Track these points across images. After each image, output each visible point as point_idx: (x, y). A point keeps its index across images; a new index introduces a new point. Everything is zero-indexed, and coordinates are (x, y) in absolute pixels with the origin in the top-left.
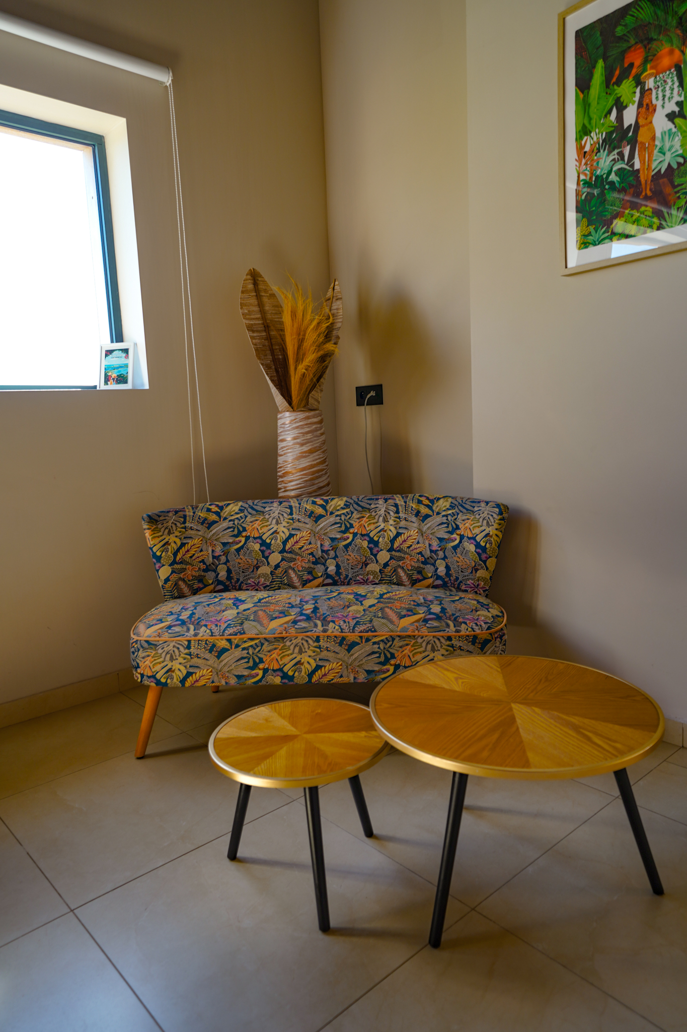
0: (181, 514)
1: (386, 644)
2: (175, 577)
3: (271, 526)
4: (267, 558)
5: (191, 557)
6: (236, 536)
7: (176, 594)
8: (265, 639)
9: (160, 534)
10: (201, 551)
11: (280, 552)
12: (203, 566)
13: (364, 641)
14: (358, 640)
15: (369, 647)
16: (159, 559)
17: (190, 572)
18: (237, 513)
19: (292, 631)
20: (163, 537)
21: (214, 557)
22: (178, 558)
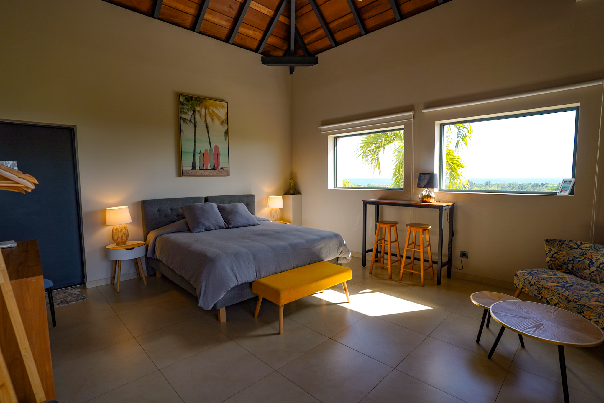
0: (562, 242)
1: (581, 306)
2: (551, 262)
3: (598, 256)
4: (590, 267)
5: (559, 257)
6: (581, 256)
7: (550, 268)
8: (544, 287)
9: (549, 246)
10: (564, 256)
11: (597, 267)
12: (562, 262)
13: (574, 302)
14: (572, 300)
15: (575, 305)
16: (547, 254)
17: (557, 262)
18: (587, 248)
19: (553, 288)
20: (550, 248)
21: (568, 260)
22: (553, 256)
